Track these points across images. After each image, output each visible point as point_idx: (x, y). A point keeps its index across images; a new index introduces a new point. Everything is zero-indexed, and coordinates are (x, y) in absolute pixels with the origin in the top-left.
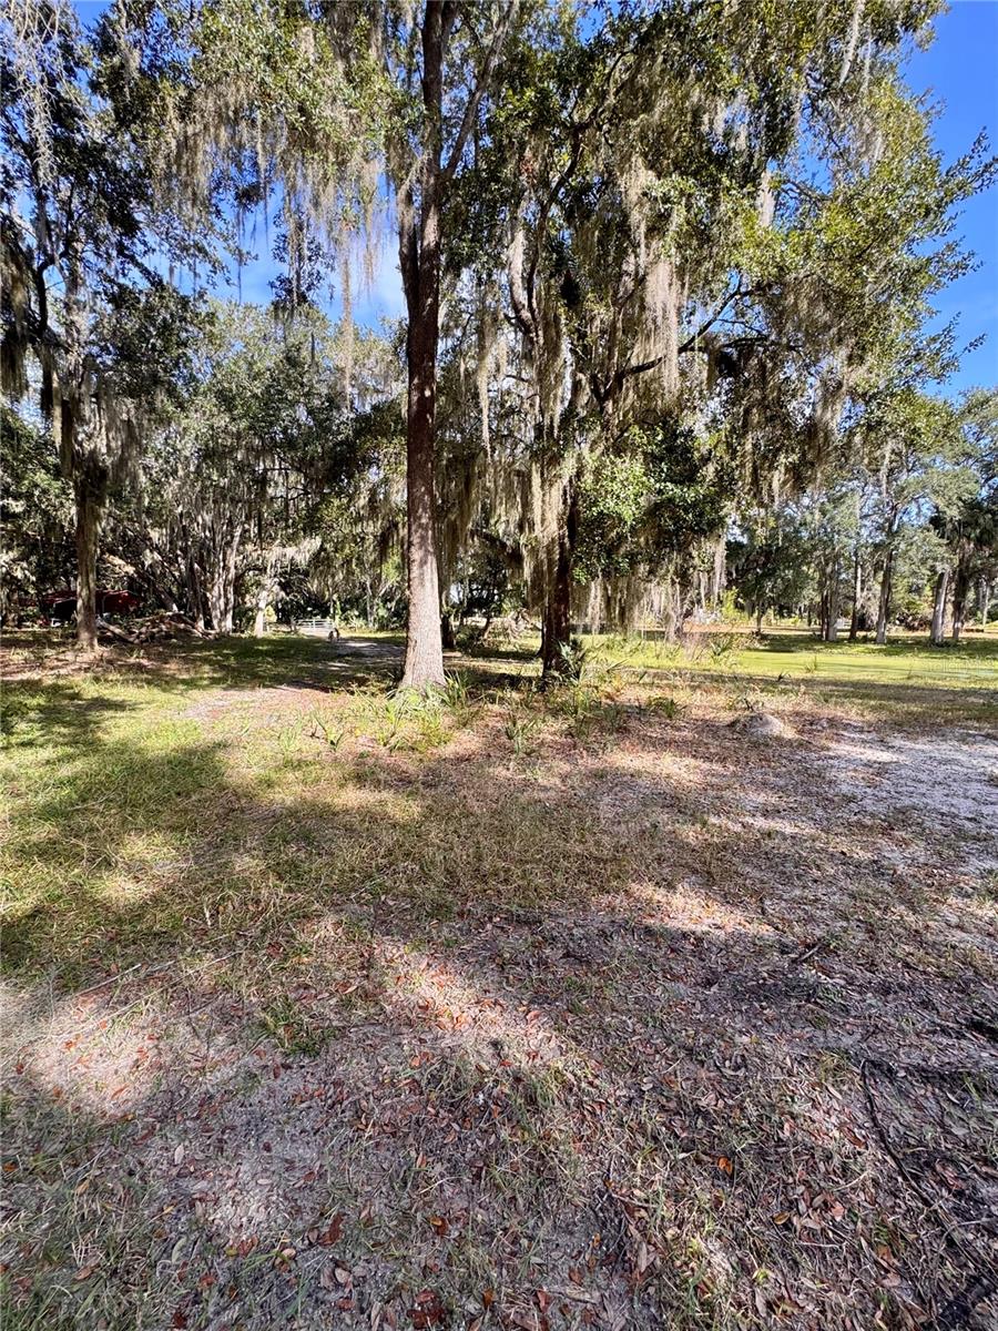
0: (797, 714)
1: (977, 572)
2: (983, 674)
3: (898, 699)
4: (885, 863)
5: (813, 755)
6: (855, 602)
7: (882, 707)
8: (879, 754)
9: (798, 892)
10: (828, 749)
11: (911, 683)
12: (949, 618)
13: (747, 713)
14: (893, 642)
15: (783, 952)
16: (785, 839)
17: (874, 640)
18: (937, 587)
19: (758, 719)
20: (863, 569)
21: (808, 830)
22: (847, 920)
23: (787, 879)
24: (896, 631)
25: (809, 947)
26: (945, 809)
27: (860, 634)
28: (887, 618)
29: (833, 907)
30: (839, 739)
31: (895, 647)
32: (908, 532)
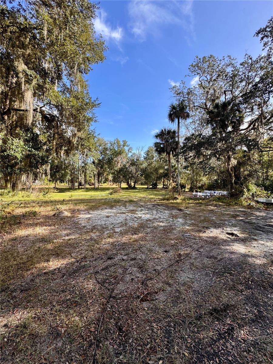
0: (70, 209)
1: (101, 173)
2: (104, 195)
3: (90, 202)
4: (92, 238)
5: (76, 219)
6: (79, 179)
7: (87, 205)
8: (88, 216)
9: (78, 250)
10: (78, 217)
11: (92, 198)
12: (97, 183)
13: (57, 211)
14: (87, 189)
15: (77, 262)
16: (73, 239)
17: (83, 188)
18: (94, 176)
19: (61, 212)
20: (80, 172)
21: (77, 236)
22: (88, 251)
23: (75, 248)
24: (88, 186)
25: (82, 259)
26: (100, 224)
27: (80, 187)
28: (86, 183)
29: (85, 249)
30: (80, 214)
31: (88, 190)
32: (89, 164)
